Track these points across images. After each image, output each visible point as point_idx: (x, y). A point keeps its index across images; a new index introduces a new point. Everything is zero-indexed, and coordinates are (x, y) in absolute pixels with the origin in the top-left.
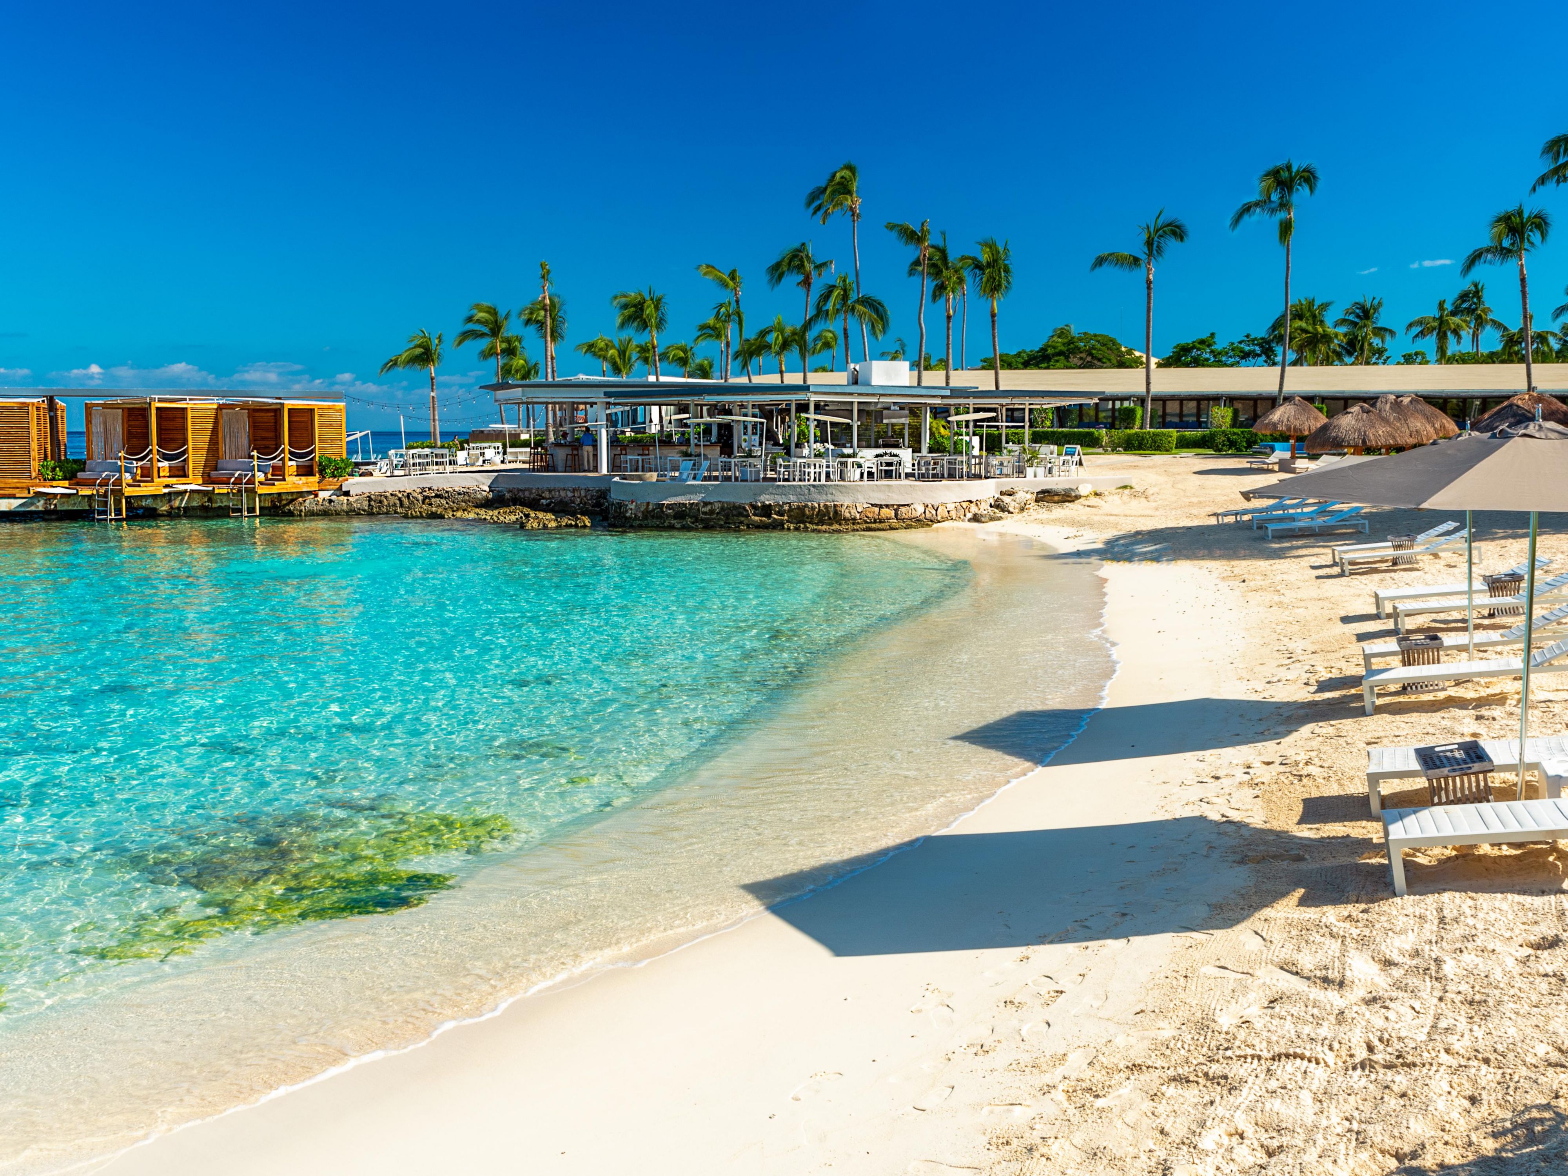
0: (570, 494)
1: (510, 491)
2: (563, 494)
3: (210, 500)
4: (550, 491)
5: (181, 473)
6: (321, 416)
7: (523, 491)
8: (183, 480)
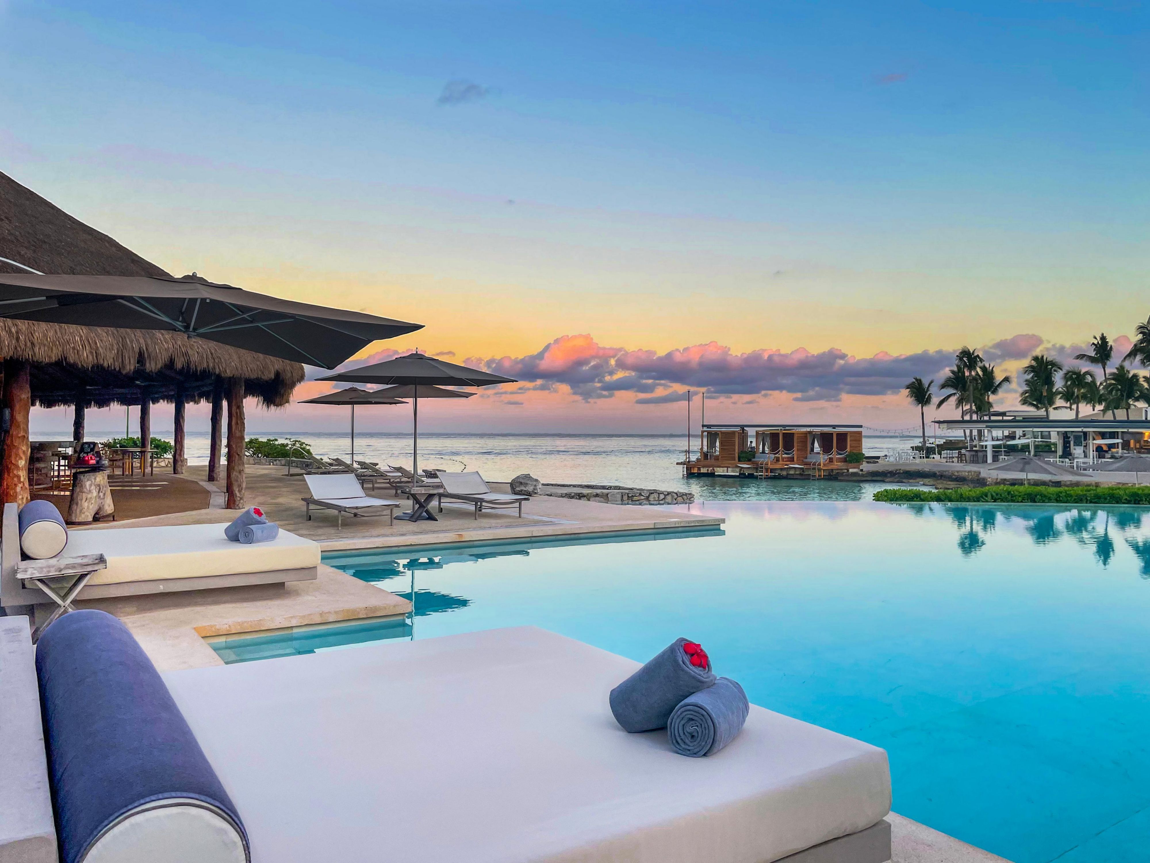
0: (967, 474)
1: (939, 472)
2: (963, 473)
3: (803, 471)
4: (958, 472)
5: (792, 460)
6: (851, 436)
7: (945, 471)
8: (793, 463)
